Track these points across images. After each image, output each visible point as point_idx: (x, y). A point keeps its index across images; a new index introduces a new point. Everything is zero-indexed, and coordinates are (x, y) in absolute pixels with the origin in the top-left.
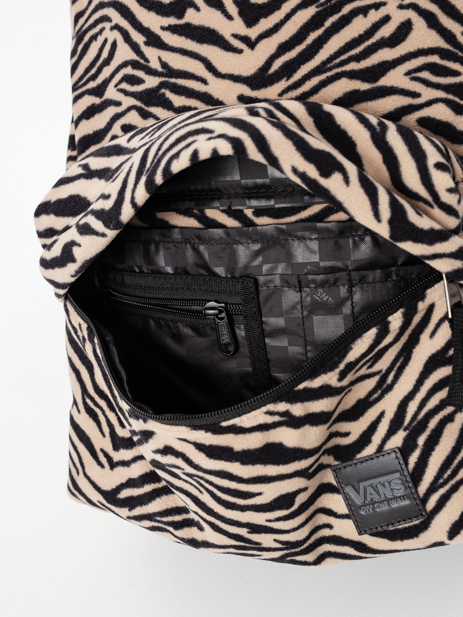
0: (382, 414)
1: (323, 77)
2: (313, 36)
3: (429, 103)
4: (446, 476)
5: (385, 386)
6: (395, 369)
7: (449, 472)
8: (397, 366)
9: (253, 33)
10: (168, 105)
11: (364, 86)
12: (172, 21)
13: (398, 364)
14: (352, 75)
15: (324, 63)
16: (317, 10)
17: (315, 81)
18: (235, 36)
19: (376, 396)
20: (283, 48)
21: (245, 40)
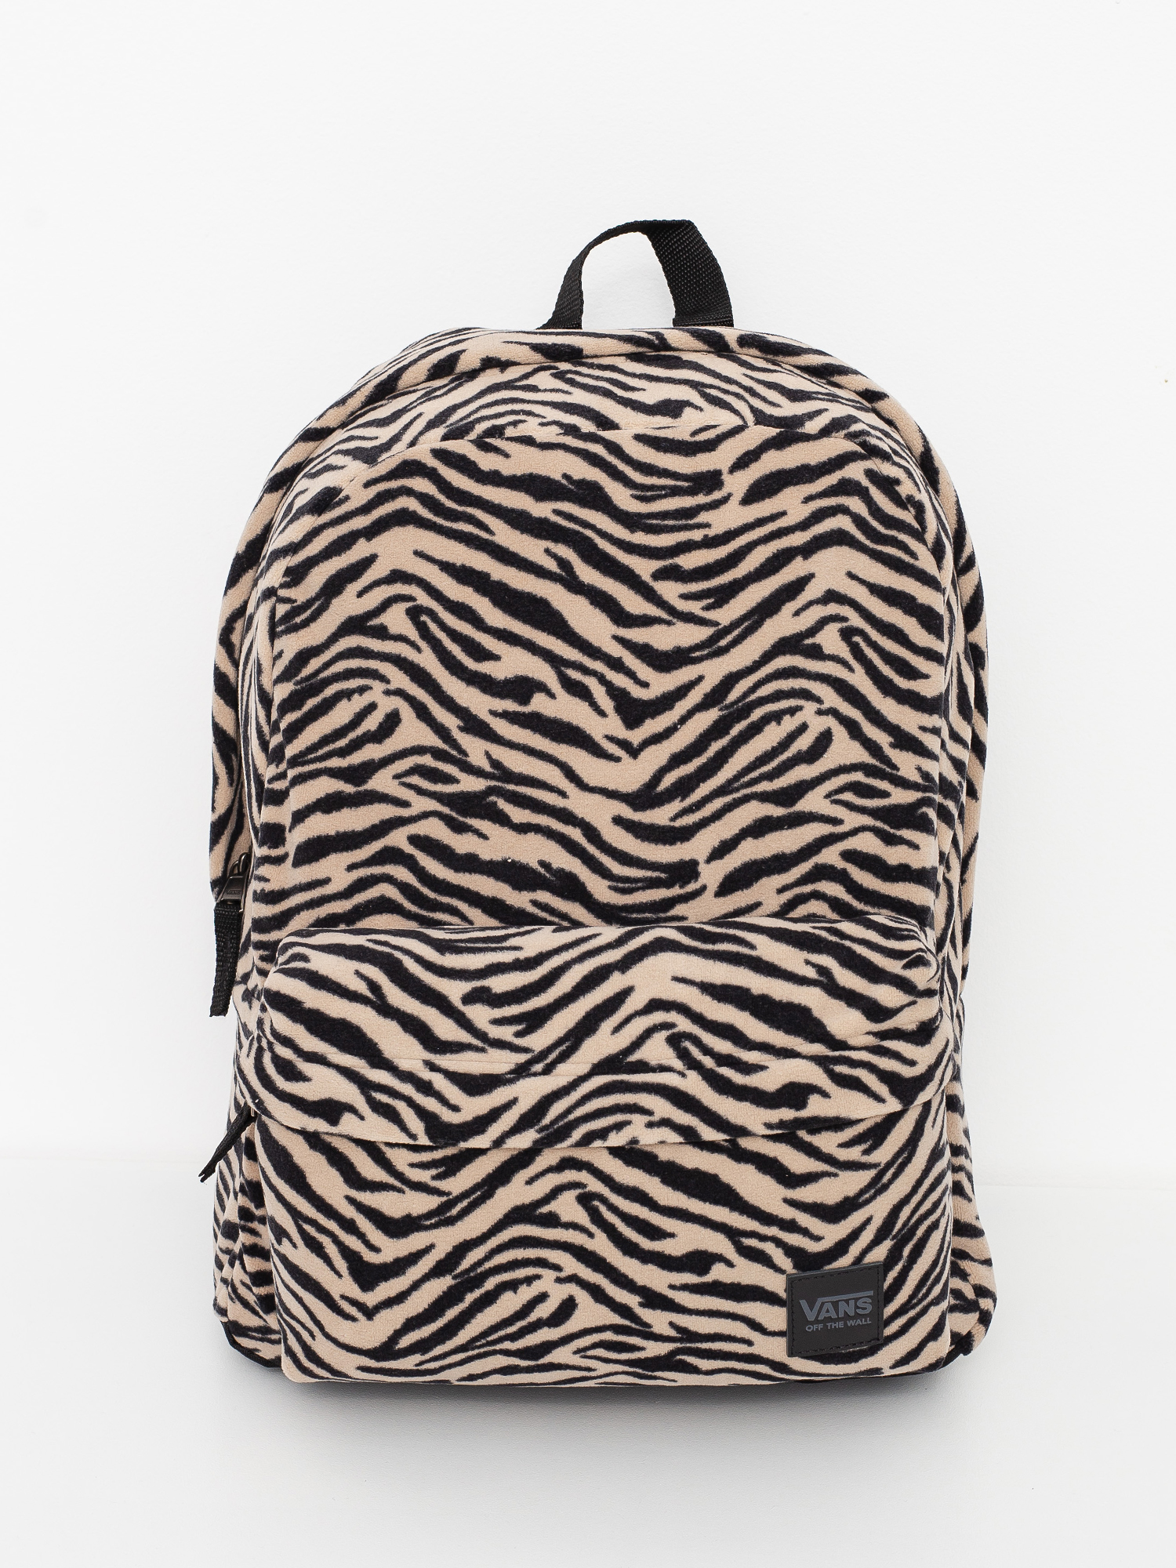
0: (868, 1221)
1: (728, 799)
2: (716, 746)
3: (855, 832)
4: (921, 1295)
5: (879, 1185)
6: (896, 1166)
7: (924, 1290)
8: (899, 1162)
9: (636, 737)
10: (503, 820)
11: (777, 811)
12: (510, 705)
13: (900, 1160)
14: (764, 797)
15: (730, 782)
16: (720, 713)
17: (718, 803)
18: (611, 739)
19: (867, 1196)
20: (677, 760)
21: (624, 744)
